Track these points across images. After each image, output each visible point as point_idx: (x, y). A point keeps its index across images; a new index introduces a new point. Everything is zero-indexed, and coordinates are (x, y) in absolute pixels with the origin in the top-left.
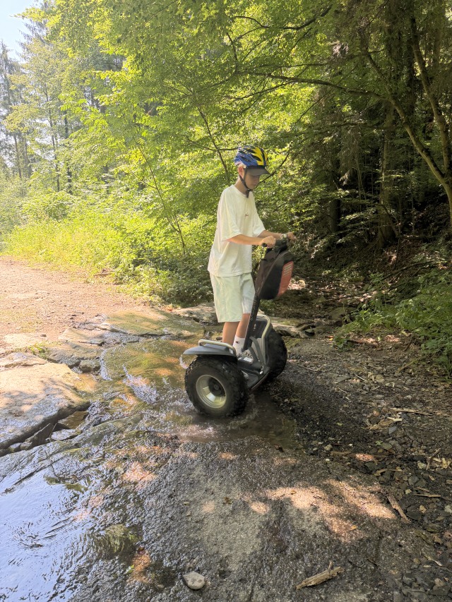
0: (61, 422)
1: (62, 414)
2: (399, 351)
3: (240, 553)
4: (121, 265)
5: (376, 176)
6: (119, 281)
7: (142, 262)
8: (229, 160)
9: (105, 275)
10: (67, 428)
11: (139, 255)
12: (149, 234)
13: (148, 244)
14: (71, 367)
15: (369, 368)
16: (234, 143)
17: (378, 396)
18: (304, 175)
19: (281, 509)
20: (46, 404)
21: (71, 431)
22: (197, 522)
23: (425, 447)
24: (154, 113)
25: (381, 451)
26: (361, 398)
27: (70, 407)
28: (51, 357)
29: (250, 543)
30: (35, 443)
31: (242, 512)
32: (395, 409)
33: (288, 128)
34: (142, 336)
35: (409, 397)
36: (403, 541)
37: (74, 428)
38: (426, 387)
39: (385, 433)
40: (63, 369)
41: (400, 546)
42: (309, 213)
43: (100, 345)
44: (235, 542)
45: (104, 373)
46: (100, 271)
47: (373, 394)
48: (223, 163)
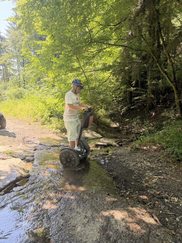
0: (17, 183)
1: (18, 180)
2: (156, 152)
3: (91, 240)
4: (44, 117)
5: (146, 82)
6: (43, 124)
7: (53, 116)
8: (88, 76)
9: (37, 121)
10: (19, 186)
11: (51, 113)
12: (56, 105)
13: (55, 108)
14: (22, 160)
15: (144, 159)
16: (90, 69)
17: (148, 171)
18: (118, 82)
19: (108, 220)
20: (11, 176)
21: (21, 187)
22: (73, 227)
23: (167, 193)
24: (59, 57)
25: (149, 194)
26: (141, 172)
27: (21, 177)
28: (14, 155)
29: (95, 235)
30: (6, 193)
31: (92, 222)
32: (155, 176)
33: (111, 64)
34: (52, 146)
35: (161, 171)
36: (159, 234)
37: (22, 186)
38: (167, 167)
39: (151, 187)
40: (19, 160)
41: (158, 236)
42: (120, 97)
43: (35, 150)
44: (89, 235)
45: (35, 162)
46: (36, 119)
47: (146, 170)
48: (86, 77)
